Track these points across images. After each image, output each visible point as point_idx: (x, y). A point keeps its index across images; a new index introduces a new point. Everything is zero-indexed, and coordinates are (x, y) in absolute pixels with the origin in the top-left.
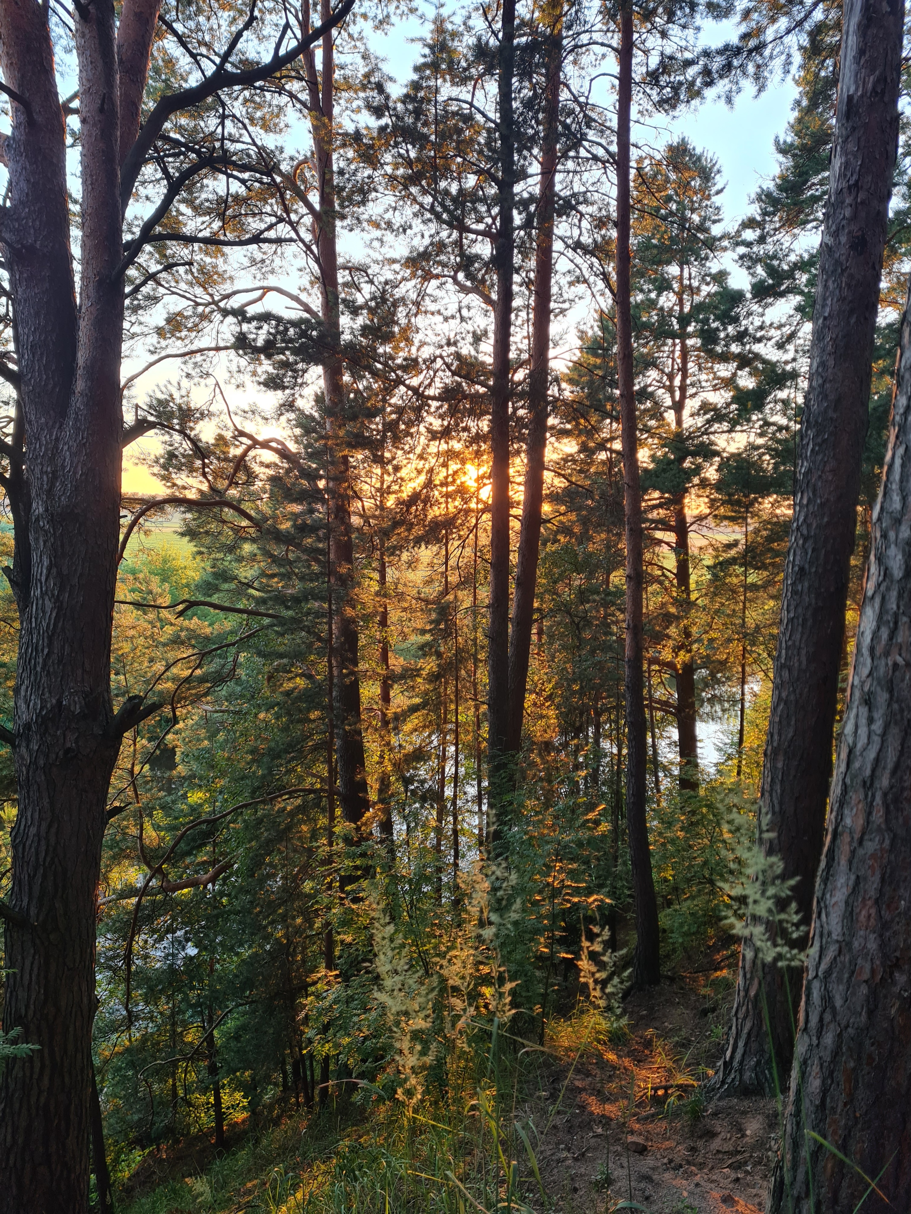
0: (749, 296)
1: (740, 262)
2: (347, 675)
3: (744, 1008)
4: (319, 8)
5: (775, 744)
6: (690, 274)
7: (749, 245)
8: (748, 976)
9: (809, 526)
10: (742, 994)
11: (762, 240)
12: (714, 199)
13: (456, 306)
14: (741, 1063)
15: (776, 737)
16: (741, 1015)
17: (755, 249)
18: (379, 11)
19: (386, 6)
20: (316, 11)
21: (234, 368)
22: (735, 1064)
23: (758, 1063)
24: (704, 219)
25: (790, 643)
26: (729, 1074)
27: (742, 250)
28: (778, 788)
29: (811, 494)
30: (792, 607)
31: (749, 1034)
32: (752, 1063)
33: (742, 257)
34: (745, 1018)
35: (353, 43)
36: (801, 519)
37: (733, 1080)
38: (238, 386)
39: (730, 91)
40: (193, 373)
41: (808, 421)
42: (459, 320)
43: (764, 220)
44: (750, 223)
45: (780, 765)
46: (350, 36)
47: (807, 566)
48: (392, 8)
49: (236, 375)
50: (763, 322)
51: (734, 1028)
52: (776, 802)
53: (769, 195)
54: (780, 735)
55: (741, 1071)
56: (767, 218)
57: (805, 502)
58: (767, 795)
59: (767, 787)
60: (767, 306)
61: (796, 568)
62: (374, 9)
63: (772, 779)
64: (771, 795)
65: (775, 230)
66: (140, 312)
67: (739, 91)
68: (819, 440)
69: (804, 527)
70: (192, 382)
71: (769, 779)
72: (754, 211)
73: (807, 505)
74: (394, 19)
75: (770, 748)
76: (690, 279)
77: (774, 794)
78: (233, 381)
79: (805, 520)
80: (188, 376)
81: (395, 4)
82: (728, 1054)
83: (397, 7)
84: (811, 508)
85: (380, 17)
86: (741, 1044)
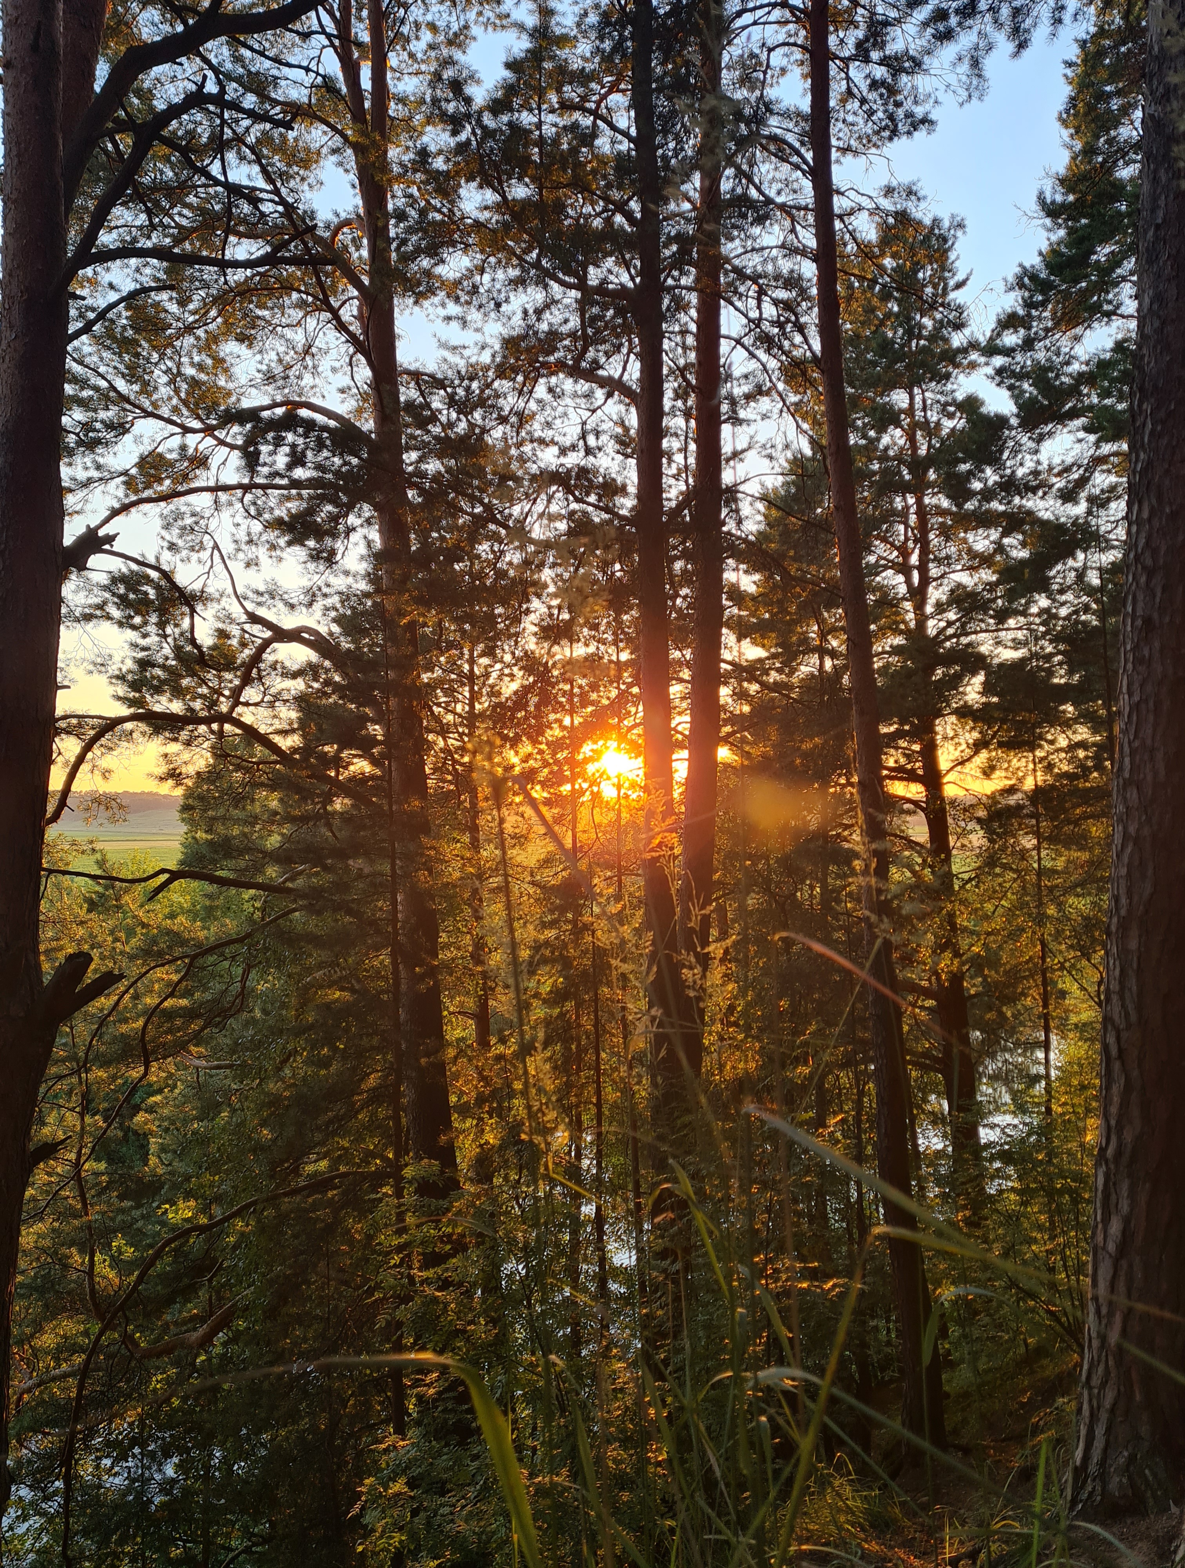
0: (1014, 421)
1: (998, 379)
2: (421, 978)
3: (1101, 1369)
4: (365, 13)
5: (1123, 912)
6: (924, 401)
7: (1009, 352)
8: (1104, 1311)
9: (1155, 552)
10: (1095, 1343)
11: (1028, 344)
12: (952, 295)
13: (578, 429)
14: (1102, 1463)
15: (1124, 901)
16: (1096, 1381)
17: (1019, 358)
18: (454, 18)
19: (463, 10)
20: (360, 19)
21: (243, 536)
22: (1092, 1468)
23: (1132, 1459)
24: (940, 325)
25: (1136, 744)
26: (1082, 1487)
27: (999, 361)
28: (1132, 983)
29: (1154, 501)
30: (1136, 686)
31: (1112, 1410)
32: (1122, 1460)
33: (1000, 371)
34: (1103, 1385)
35: (416, 66)
36: (1142, 542)
37: (1091, 1494)
38: (248, 565)
39: (976, 48)
40: (180, 543)
41: (1141, 389)
42: (582, 453)
43: (1029, 315)
44: (1009, 322)
45: (1133, 945)
46: (412, 55)
47: (1156, 616)
48: (472, 15)
49: (244, 547)
50: (1038, 462)
51: (1086, 1406)
52: (1130, 1007)
53: (1034, 277)
54: (1130, 895)
55: (1103, 1477)
56: (1034, 313)
57: (1145, 515)
58: (1115, 998)
59: (1115, 986)
60: (1040, 439)
61: (1139, 622)
62: (444, 15)
63: (1122, 971)
64: (1122, 998)
65: (1047, 330)
66: (99, 450)
67: (990, 48)
68: (1162, 414)
69: (1147, 554)
70: (178, 557)
71: (1117, 972)
72: (1012, 302)
73: (1149, 520)
74: (476, 30)
75: (1115, 920)
76: (924, 409)
77: (1127, 994)
78: (241, 555)
79: (1147, 544)
80: (172, 547)
81: (476, 8)
82: (1079, 1454)
83: (480, 14)
84: (1156, 523)
85: (455, 27)
86: (1100, 1431)
